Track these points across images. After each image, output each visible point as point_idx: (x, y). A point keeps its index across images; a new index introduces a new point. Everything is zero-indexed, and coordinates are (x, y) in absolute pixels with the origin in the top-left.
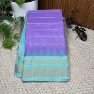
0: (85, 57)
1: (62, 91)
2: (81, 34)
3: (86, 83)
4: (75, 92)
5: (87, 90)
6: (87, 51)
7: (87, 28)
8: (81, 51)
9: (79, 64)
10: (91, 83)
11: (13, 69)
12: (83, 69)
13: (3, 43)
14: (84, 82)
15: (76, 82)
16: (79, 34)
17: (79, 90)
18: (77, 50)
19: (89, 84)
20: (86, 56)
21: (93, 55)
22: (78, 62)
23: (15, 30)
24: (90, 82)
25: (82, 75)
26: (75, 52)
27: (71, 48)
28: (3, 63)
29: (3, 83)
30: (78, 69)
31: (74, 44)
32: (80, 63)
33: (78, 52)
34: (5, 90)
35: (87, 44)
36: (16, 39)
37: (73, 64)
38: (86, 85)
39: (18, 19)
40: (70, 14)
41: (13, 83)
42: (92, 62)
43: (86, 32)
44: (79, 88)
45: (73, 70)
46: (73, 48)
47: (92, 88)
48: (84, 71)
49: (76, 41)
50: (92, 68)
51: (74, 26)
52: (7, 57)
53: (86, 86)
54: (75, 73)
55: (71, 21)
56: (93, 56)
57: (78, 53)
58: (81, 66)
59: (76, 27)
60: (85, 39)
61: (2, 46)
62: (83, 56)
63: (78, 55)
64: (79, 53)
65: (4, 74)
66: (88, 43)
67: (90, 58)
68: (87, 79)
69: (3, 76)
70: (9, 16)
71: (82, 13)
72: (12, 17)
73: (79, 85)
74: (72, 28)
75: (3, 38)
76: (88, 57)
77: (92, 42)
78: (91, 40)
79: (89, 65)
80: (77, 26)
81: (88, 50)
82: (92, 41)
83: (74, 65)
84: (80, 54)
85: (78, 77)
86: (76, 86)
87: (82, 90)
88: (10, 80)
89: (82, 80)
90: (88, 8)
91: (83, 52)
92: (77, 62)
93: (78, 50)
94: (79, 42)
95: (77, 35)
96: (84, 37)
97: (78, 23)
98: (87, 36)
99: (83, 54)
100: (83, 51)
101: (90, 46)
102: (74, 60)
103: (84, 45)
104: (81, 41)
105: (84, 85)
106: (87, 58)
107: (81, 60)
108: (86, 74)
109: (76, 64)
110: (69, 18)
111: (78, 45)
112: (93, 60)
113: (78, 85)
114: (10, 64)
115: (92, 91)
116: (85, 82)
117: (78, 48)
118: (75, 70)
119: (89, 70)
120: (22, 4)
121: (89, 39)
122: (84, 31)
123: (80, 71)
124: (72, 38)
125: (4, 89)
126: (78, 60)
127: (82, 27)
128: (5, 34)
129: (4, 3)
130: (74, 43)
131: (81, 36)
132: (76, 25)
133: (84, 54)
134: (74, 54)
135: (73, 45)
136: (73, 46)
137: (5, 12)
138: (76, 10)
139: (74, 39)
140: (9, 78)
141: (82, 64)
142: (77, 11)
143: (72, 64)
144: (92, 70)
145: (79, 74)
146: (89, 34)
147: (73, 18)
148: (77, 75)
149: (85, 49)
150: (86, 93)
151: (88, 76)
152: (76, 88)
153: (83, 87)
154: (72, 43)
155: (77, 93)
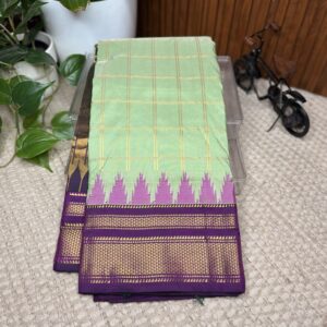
0: (303, 193)
1: (222, 312)
2: (289, 111)
3: (305, 284)
4: (266, 314)
5: (308, 307)
6: (308, 171)
7: (309, 90)
8: (289, 173)
9: (280, 217)
11: (51, 236)
12: (293, 233)
13: (17, 145)
14: (298, 282)
15: (270, 281)
16: (280, 113)
17: (279, 307)
18: (274, 169)
19: (314, 286)
20: (306, 188)
22: (278, 209)
23: (56, 97)
24: (320, 278)
25: (292, 255)
26: (267, 176)
27: (252, 163)
28: (16, 212)
29: (19, 283)
30: (276, 235)
31: (266, 146)
32: (285, 215)
33: (276, 175)
34: (26, 307)
35: (309, 147)
36: (60, 131)
37: (261, 218)
38: (305, 290)
40: (250, 41)
41: (51, 283)
43: (305, 106)
44: (279, 301)
45: (258, 239)
46: (260, 162)
48: (299, 240)
49: (271, 137)
51: (264, 85)
52: (30, 192)
53: (306, 294)
54: (267, 250)
55: (252, 68)
57: (277, 180)
59: (271, 87)
60: (301, 131)
61: (12, 154)
62: (294, 190)
63: (279, 186)
64: (282, 180)
65: (22, 250)
66: (311, 142)
67: (319, 198)
68: (308, 269)
69: (19, 260)
70: (36, 50)
71: (292, 37)
72: (48, 51)
73: (282, 291)
74: (256, 92)
75: (17, 127)
76: (312, 193)
78: (323, 132)
79: (315, 220)
80: (273, 84)
81: (314, 170)
83: (263, 222)
84: (283, 184)
85: (279, 264)
86: (271, 293)
87: (291, 305)
88: (43, 273)
89: (291, 274)
90: (313, 21)
91: (295, 177)
92: (273, 211)
93: (279, 170)
94: (281, 142)
95: (275, 115)
96: (297, 123)
97: (279, 73)
98: (311, 119)
99: (295, 184)
100: (294, 174)
101: (321, 155)
102: (263, 204)
103: (300, 152)
104: (288, 136)
105: (297, 289)
106: (308, 195)
108: (304, 251)
109: (270, 218)
110: (245, 57)
111: (279, 149)
113: (277, 289)
114: (43, 217)
115: (324, 310)
116: (301, 279)
117: (277, 161)
118: (269, 238)
119: (315, 240)
120: (81, 8)
121: (315, 130)
122: (299, 102)
123: (285, 243)
124: (258, 126)
125: (22, 304)
126: (278, 204)
127: (293, 89)
128: (21, 112)
129: (19, 4)
130: (265, 143)
131: (289, 121)
132: (272, 79)
133: (300, 183)
134: (264, 183)
135: (262, 151)
136: (259, 153)
137: (21, 37)
138: (271, 26)
139: (262, 130)
140: (38, 266)
141: (290, 216)
142: (276, 31)
143: (256, 216)
145: (282, 251)
146: (316, 111)
147: (261, 56)
148: (272, 257)
149: (302, 166)
150: (304, 317)
151: (310, 260)
152: (272, 300)
153: (294, 295)
154: (258, 145)
155: (275, 317)
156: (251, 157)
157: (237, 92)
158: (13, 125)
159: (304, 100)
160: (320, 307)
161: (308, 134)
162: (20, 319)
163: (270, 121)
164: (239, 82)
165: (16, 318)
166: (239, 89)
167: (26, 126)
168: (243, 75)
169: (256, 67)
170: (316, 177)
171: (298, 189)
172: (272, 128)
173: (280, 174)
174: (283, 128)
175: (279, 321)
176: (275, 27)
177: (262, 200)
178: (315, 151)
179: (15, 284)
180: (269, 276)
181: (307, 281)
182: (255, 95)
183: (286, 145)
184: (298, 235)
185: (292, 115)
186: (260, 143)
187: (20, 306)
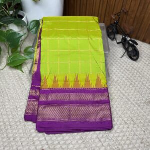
0: (135, 86)
2: (131, 49)
4: (116, 137)
5: (135, 135)
6: (138, 76)
7: (141, 41)
8: (129, 77)
9: (124, 95)
10: (142, 125)
12: (130, 103)
13: (8, 60)
14: (131, 124)
15: (119, 123)
16: (127, 50)
17: (122, 134)
18: (123, 75)
19: (138, 126)
20: (137, 83)
21: (147, 83)
22: (124, 92)
23: (26, 40)
24: (141, 123)
25: (129, 113)
26: (120, 78)
27: (113, 72)
28: (7, 90)
29: (7, 120)
30: (122, 103)
31: (120, 65)
32: (126, 95)
34: (10, 131)
35: (139, 66)
36: (28, 55)
37: (116, 96)
39: (32, 24)
40: (114, 17)
42: (145, 94)
43: (138, 47)
44: (122, 132)
46: (117, 72)
47: (143, 133)
48: (133, 106)
49: (122, 61)
50: (145, 103)
51: (120, 38)
52: (13, 81)
53: (134, 129)
54: (118, 110)
55: (115, 29)
56: (147, 85)
57: (124, 79)
58: (127, 98)
59: (123, 39)
60: (135, 58)
62: (131, 84)
63: (124, 82)
65: (9, 106)
66: (140, 64)
67: (142, 88)
68: (136, 118)
69: (7, 111)
70: (18, 19)
71: (133, 16)
72: (23, 19)
73: (124, 128)
74: (116, 40)
75: (9, 53)
76: (139, 86)
77: (147, 63)
78: (146, 59)
79: (140, 98)
80: (124, 37)
81: (141, 76)
82: (147, 61)
83: (116, 98)
84: (126, 81)
85: (123, 116)
86: (119, 128)
87: (127, 134)
88: (18, 116)
89: (128, 120)
90: (144, 8)
91: (132, 79)
92: (122, 93)
94: (126, 63)
95: (124, 51)
96: (134, 55)
97: (126, 32)
99: (132, 81)
100: (132, 77)
101: (144, 69)
102: (117, 90)
103: (135, 67)
104: (130, 60)
105: (130, 127)
106: (137, 87)
108: (134, 110)
109: (120, 96)
110: (112, 24)
111: (125, 66)
113: (121, 127)
114: (19, 92)
116: (132, 123)
119: (139, 106)
121: (142, 58)
122: (135, 45)
123: (126, 107)
124: (116, 56)
125: (8, 129)
126: (123, 90)
127: (132, 39)
128: (10, 46)
130: (119, 63)
131: (130, 54)
132: (123, 35)
133: (134, 81)
134: (118, 80)
135: (118, 67)
136: (116, 67)
137: (11, 13)
138: (123, 11)
139: (118, 57)
140: (16, 113)
141: (129, 95)
142: (126, 13)
144: (144, 106)
145: (124, 110)
146: (143, 50)
147: (119, 24)
148: (120, 113)
149: (135, 74)
150: (133, 139)
151: (137, 115)
152: (119, 131)
153: (129, 130)
154: (116, 64)
155: (120, 139)
156: (113, 69)
157: (108, 40)
158: (7, 52)
159: (137, 44)
160: (140, 135)
161: (139, 60)
162: (7, 136)
163: (122, 54)
164: (109, 36)
165: (5, 135)
167: (13, 52)
168: (111, 33)
169: (117, 29)
170: (142, 79)
171: (133, 83)
172: (123, 57)
173: (125, 77)
174: (128, 57)
175: (122, 140)
176: (125, 11)
177: (117, 88)
178: (142, 67)
179: (5, 121)
180: (118, 121)
181: (135, 124)
182: (115, 42)
183: (129, 64)
184: (132, 104)
185: (132, 51)
186: (117, 63)
187: (7, 130)
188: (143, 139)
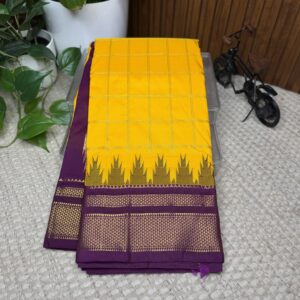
0: (273, 176)
2: (262, 104)
3: (272, 256)
4: (236, 280)
5: (274, 275)
6: (277, 156)
7: (281, 87)
8: (261, 158)
9: (251, 196)
10: (287, 254)
11: (46, 208)
12: (262, 211)
13: (19, 128)
14: (265, 253)
15: (241, 252)
16: (254, 105)
17: (247, 275)
18: (248, 155)
19: (280, 257)
20: (276, 171)
21: (296, 171)
22: (250, 189)
23: (55, 88)
24: (285, 251)
25: (261, 230)
26: (241, 161)
27: (227, 148)
28: (15, 186)
29: (16, 247)
30: (247, 211)
31: (240, 135)
32: (256, 194)
34: (21, 269)
35: (280, 136)
36: (57, 117)
37: (234, 197)
38: (272, 260)
39: (66, 55)
40: (227, 41)
42: (294, 193)
43: (277, 99)
44: (248, 269)
45: (231, 215)
46: (235, 148)
47: (289, 270)
48: (268, 217)
49: (246, 127)
50: (293, 210)
51: (240, 81)
52: (28, 170)
53: (273, 264)
54: (238, 225)
55: (230, 65)
56: (297, 175)
57: (249, 164)
58: (256, 202)
59: (247, 82)
60: (272, 121)
61: (14, 136)
62: (265, 173)
63: (251, 169)
64: (254, 164)
65: (19, 219)
66: (282, 132)
67: (287, 180)
68: (275, 242)
69: (17, 228)
70: (38, 45)
71: (266, 38)
72: (48, 46)
73: (251, 261)
74: (233, 86)
75: (19, 112)
76: (281, 176)
77: (296, 131)
78: (293, 123)
79: (283, 200)
80: (248, 79)
81: (283, 156)
82: (295, 128)
83: (235, 201)
84: (255, 168)
85: (249, 237)
86: (241, 262)
87: (259, 274)
88: (37, 240)
89: (259, 246)
91: (266, 162)
92: (246, 191)
93: (252, 156)
94: (254, 131)
95: (249, 107)
96: (269, 115)
97: (253, 69)
98: (282, 112)
99: (266, 168)
100: (265, 159)
101: (290, 143)
102: (236, 185)
103: (271, 140)
104: (261, 126)
105: (264, 260)
106: (277, 178)
107: (258, 184)
108: (272, 226)
109: (242, 197)
110: (223, 55)
111: (252, 138)
112: (296, 187)
113: (246, 259)
114: (39, 191)
115: (288, 279)
116: (268, 251)
117: (250, 147)
118: (240, 214)
119: (282, 217)
120: (78, 8)
121: (285, 121)
122: (271, 96)
123: (255, 219)
124: (234, 117)
125: (18, 265)
126: (249, 185)
127: (266, 84)
128: (23, 98)
129: (24, 5)
130: (240, 132)
131: (262, 112)
132: (247, 76)
133: (270, 167)
134: (238, 166)
135: (237, 139)
136: (234, 140)
137: (24, 33)
138: (246, 28)
139: (238, 120)
140: (33, 233)
141: (260, 196)
142: (251, 32)
143: (230, 195)
144: (292, 217)
145: (252, 226)
146: (287, 105)
147: (238, 54)
148: (243, 231)
149: (273, 152)
150: (270, 284)
151: (278, 235)
152: (241, 268)
153: (261, 265)
154: (233, 133)
155: (244, 284)
156: (227, 144)
157: (216, 86)
158: (16, 110)
159: (275, 94)
160: (285, 276)
161: (279, 125)
162: (16, 279)
163: (245, 114)
164: (218, 78)
165: (12, 278)
166: (218, 84)
167: (26, 111)
168: (222, 72)
169: (233, 64)
170: (285, 162)
171: (268, 172)
172: (246, 118)
173: (252, 159)
174: (257, 119)
175: (248, 287)
176: (250, 29)
178: (285, 140)
179: (12, 248)
180: (239, 248)
181: (274, 253)
182: (232, 89)
183: (259, 134)
184: (267, 212)
185: (265, 107)
186: (236, 132)
187: (15, 268)
188: (290, 285)
